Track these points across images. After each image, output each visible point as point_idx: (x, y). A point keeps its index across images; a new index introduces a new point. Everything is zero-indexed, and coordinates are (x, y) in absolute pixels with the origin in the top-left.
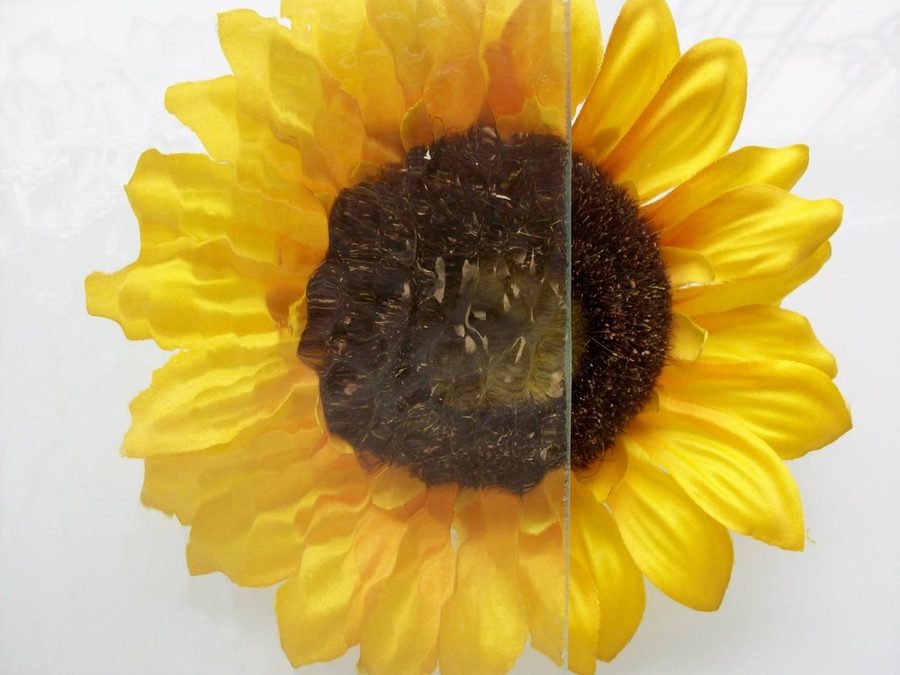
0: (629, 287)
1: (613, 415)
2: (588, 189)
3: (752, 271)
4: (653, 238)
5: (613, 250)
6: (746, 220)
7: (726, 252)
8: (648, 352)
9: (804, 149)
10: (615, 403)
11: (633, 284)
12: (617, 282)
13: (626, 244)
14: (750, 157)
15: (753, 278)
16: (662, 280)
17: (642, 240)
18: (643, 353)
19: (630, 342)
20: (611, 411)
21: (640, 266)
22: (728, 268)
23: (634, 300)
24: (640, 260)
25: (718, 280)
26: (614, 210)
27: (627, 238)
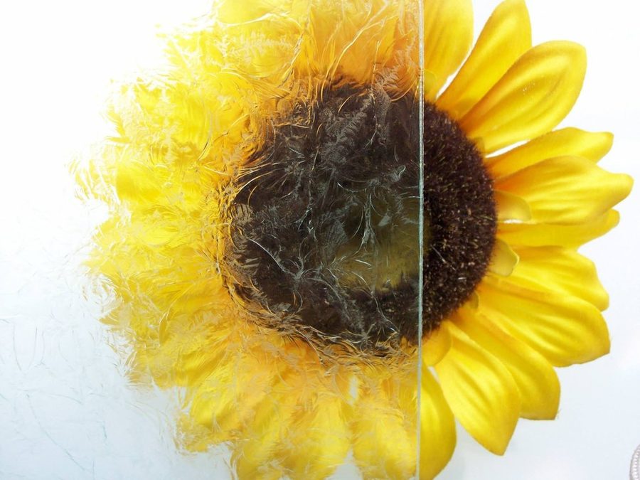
0: (466, 213)
1: (441, 305)
2: (447, 138)
3: (559, 219)
4: (489, 181)
5: (458, 185)
6: (561, 180)
7: (542, 201)
8: (473, 264)
9: (610, 136)
10: (444, 297)
11: (470, 212)
12: (458, 208)
13: (469, 182)
14: (571, 135)
15: (559, 224)
16: (491, 212)
17: (481, 181)
18: (469, 264)
19: (461, 254)
20: (440, 302)
21: (476, 200)
22: (541, 213)
23: (468, 223)
24: (478, 195)
25: (533, 221)
26: (463, 155)
27: (471, 178)
